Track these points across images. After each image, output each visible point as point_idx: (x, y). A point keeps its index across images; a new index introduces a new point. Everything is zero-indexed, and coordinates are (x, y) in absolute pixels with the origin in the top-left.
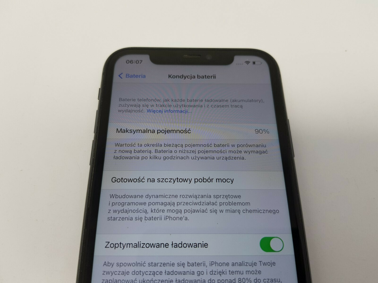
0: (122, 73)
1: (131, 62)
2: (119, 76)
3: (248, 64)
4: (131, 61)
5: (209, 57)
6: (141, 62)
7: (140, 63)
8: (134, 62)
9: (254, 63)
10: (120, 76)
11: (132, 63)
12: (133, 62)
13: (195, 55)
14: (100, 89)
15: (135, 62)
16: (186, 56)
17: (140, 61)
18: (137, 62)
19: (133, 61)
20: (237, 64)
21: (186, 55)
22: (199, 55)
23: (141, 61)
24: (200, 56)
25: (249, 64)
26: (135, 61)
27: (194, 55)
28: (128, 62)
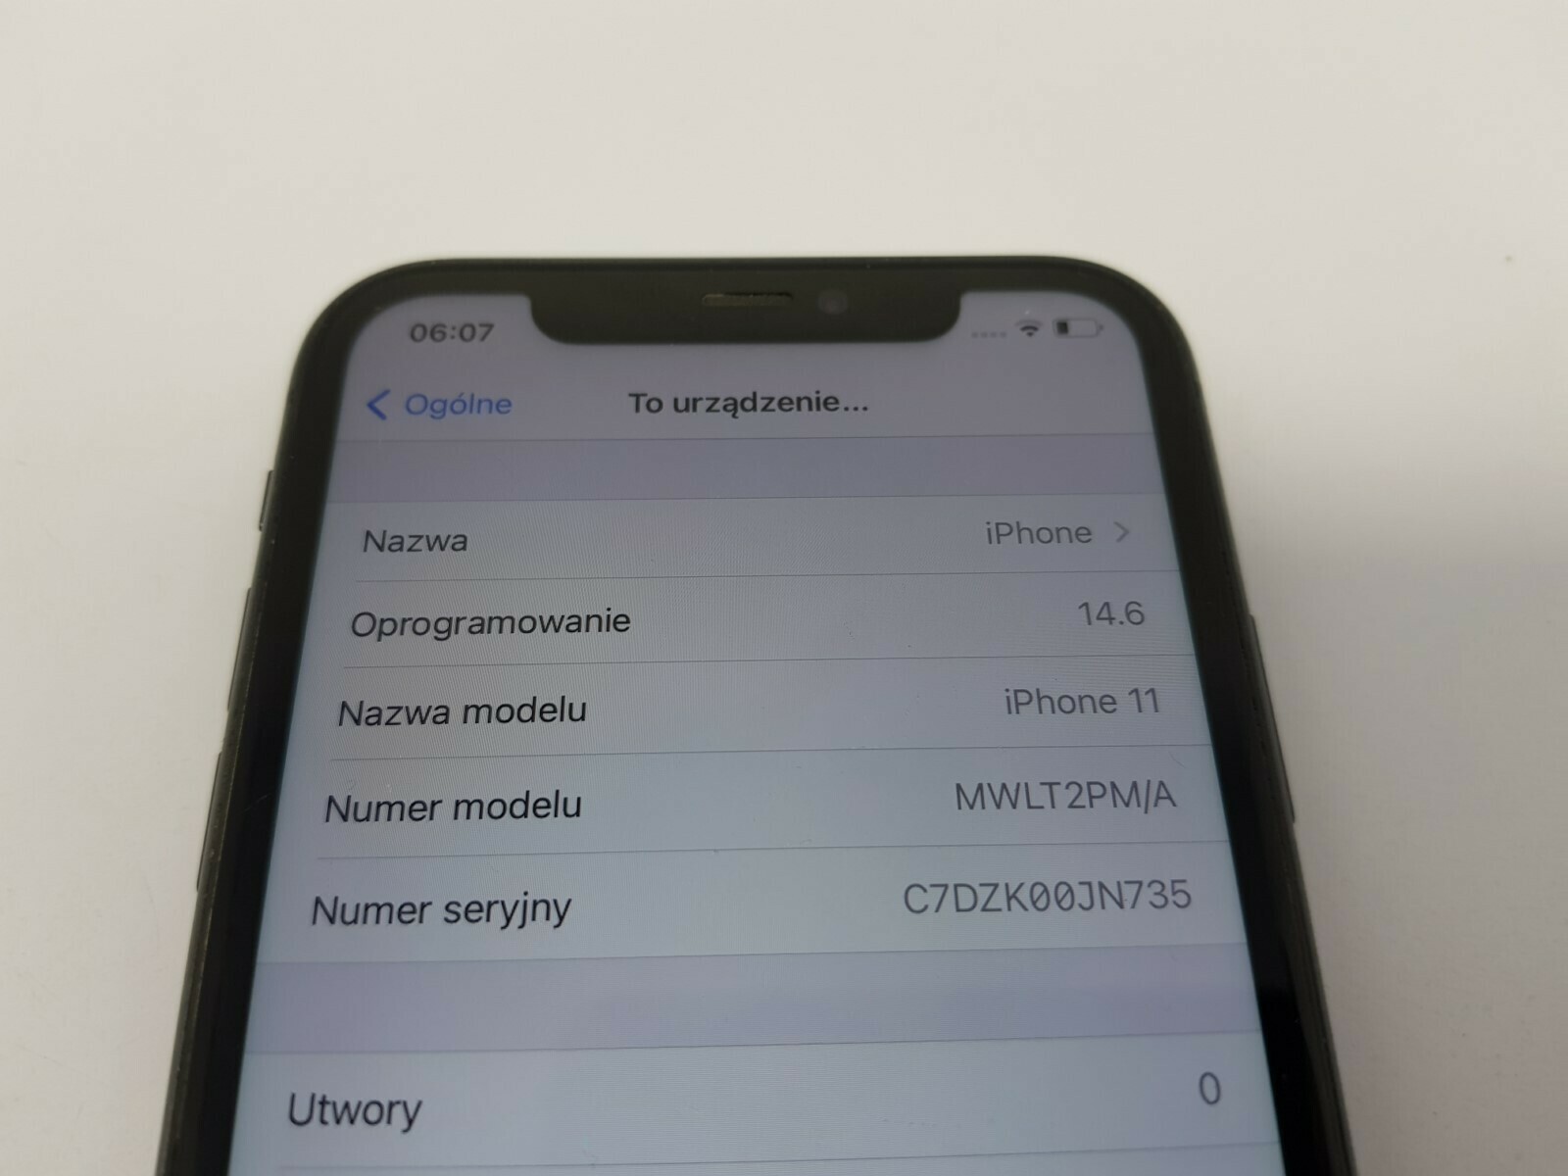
0: (386, 393)
1: (436, 332)
2: (371, 406)
3: (1030, 334)
4: (437, 329)
5: (833, 304)
6: (487, 334)
7: (483, 339)
8: (449, 332)
9: (1063, 327)
10: (378, 405)
11: (438, 336)
12: (444, 334)
13: (761, 294)
14: (273, 476)
15: (456, 333)
16: (715, 298)
17: (481, 325)
18: (467, 332)
19: (444, 326)
20: (975, 335)
21: (719, 296)
22: (781, 294)
23: (485, 329)
24: (788, 294)
25: (1037, 334)
26: (454, 328)
27: (755, 294)
28: (419, 333)
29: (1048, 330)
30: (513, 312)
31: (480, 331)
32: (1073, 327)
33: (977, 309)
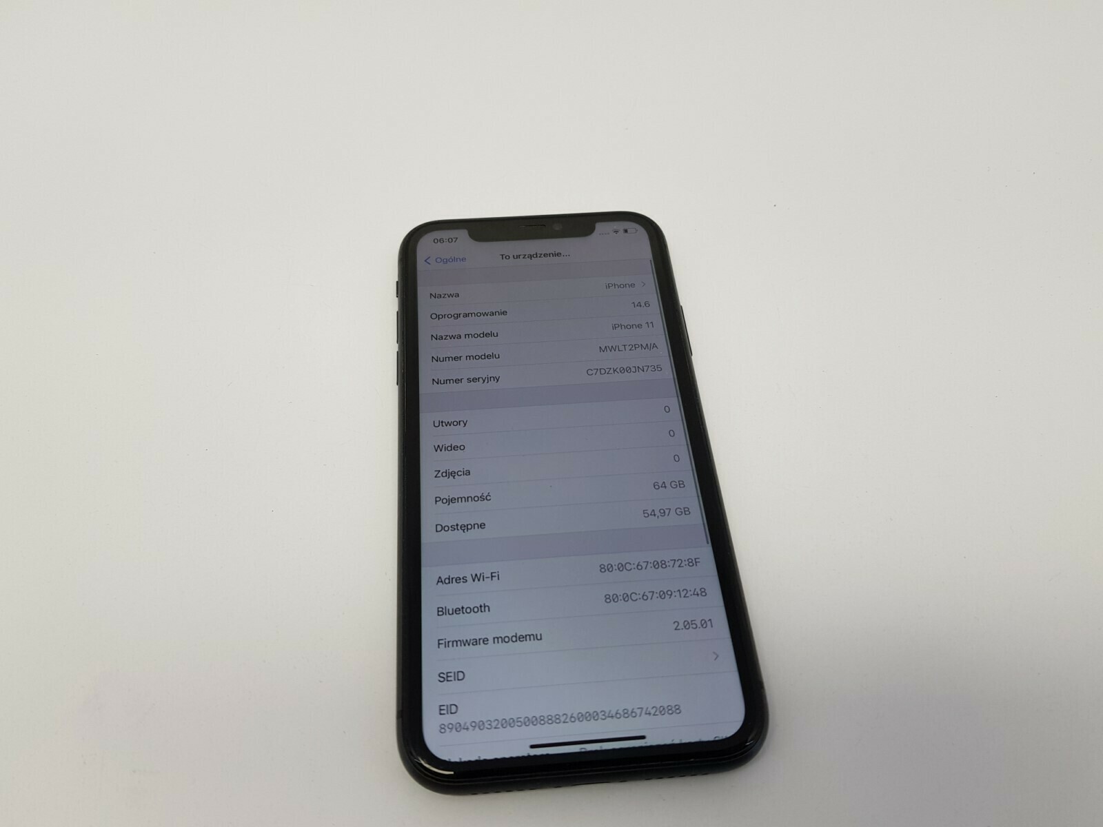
29: (621, 232)
30: (463, 234)
31: (454, 240)
32: (629, 231)
33: (599, 227)
